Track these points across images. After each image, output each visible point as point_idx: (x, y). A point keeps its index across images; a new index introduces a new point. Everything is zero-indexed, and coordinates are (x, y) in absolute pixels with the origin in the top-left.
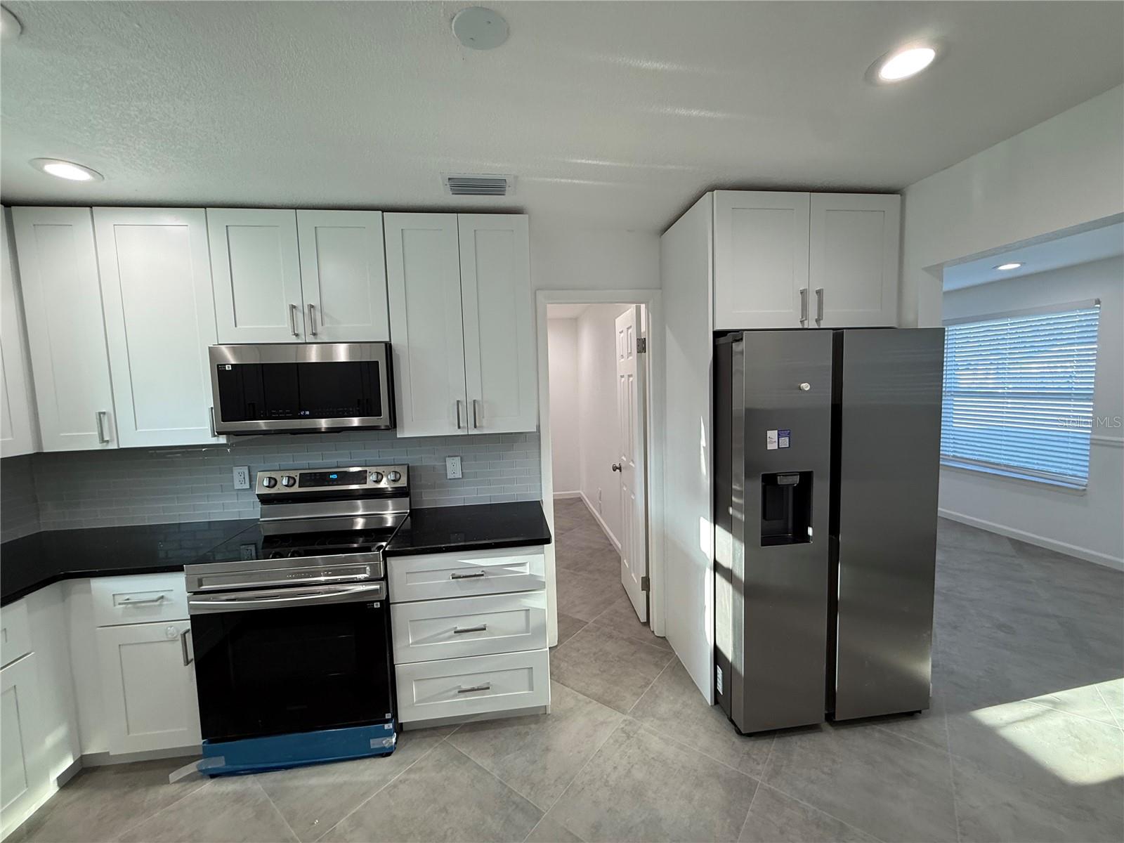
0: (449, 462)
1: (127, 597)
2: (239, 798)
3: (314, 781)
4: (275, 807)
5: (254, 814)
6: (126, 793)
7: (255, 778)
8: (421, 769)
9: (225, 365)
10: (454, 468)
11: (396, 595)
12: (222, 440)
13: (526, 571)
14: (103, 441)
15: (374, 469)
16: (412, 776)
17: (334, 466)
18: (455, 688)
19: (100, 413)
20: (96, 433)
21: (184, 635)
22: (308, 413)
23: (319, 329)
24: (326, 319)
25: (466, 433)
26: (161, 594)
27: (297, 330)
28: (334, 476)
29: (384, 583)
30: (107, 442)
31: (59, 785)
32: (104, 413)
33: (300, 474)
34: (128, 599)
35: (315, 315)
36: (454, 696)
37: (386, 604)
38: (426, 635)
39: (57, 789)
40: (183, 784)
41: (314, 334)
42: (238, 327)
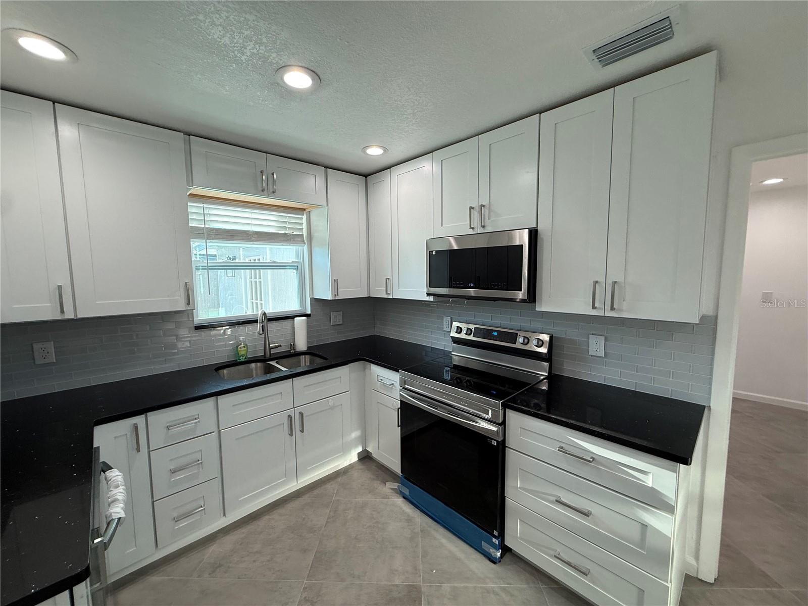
0: (592, 340)
1: (382, 378)
2: (409, 520)
3: (444, 541)
4: (420, 541)
5: (410, 536)
6: (374, 479)
7: (419, 514)
8: (512, 595)
9: (433, 251)
10: (597, 346)
11: (511, 442)
12: (431, 299)
13: (649, 481)
14: (387, 293)
15: (523, 334)
16: (503, 595)
17: (497, 326)
18: (553, 550)
19: (387, 279)
20: (385, 289)
21: (398, 409)
22: (472, 285)
23: (487, 222)
24: (491, 214)
25: (603, 315)
26: (393, 382)
27: (473, 225)
28: (495, 334)
29: (501, 427)
30: (389, 294)
31: (358, 457)
32: (389, 279)
33: (475, 328)
34: (381, 380)
35: (485, 212)
36: (551, 556)
37: (503, 445)
38: (532, 488)
39: (357, 459)
40: (393, 491)
41: (483, 227)
42: (443, 226)
